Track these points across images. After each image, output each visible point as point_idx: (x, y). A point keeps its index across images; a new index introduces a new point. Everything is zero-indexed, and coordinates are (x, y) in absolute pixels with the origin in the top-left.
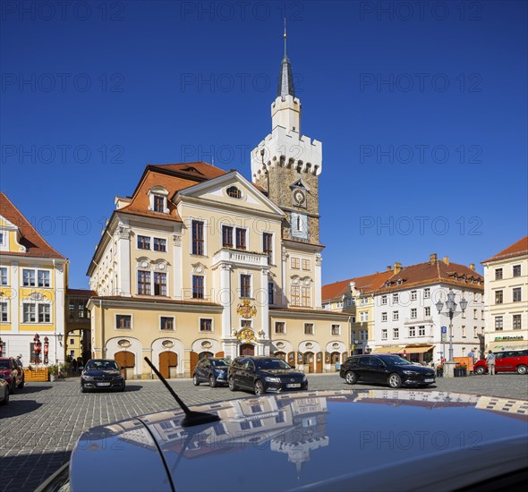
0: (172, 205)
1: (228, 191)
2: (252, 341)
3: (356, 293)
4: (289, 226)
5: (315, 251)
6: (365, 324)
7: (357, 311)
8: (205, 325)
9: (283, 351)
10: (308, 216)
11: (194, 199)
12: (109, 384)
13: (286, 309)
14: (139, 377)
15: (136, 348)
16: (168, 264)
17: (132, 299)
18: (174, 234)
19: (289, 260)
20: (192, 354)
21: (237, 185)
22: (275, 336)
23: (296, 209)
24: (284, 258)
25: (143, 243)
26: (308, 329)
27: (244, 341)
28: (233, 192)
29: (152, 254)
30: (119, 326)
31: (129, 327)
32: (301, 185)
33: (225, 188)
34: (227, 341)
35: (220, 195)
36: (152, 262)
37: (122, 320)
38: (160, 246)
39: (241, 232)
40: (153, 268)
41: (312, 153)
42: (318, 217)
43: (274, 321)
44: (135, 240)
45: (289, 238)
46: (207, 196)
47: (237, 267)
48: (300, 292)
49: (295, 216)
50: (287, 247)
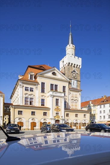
0: (35, 78)
1: (52, 73)
2: (59, 119)
3: (92, 105)
4: (71, 84)
5: (79, 92)
6: (94, 114)
7: (92, 110)
8: (45, 114)
9: (68, 122)
10: (77, 81)
11: (42, 76)
12: (14, 131)
13: (70, 109)
15: (24, 120)
16: (34, 95)
17: (23, 106)
18: (36, 86)
19: (71, 94)
20: (41, 123)
21: (55, 71)
22: (66, 118)
23: (73, 79)
24: (69, 94)
25: (26, 89)
27: (56, 119)
28: (54, 74)
29: (29, 92)
30: (19, 114)
31: (22, 114)
32: (75, 71)
34: (51, 119)
35: (50, 74)
36: (29, 95)
37: (20, 112)
38: (32, 90)
39: (56, 86)
40: (30, 97)
41: (78, 61)
42: (80, 81)
43: (66, 113)
44: (24, 88)
45: (71, 88)
46: (46, 75)
47: (55, 96)
48: (74, 104)
49: (73, 81)
50: (70, 90)
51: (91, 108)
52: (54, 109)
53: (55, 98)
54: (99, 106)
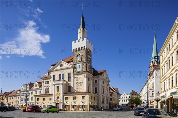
2: (58, 102)
4: (76, 68)
5: (84, 73)
8: (50, 99)
10: (82, 63)
17: (44, 95)
18: (50, 80)
19: (76, 78)
21: (62, 63)
22: (65, 101)
23: (78, 63)
24: (74, 78)
25: (46, 83)
26: (74, 98)
27: (56, 102)
28: (61, 65)
29: (47, 85)
32: (79, 55)
33: (59, 65)
34: (53, 102)
35: (59, 67)
38: (48, 83)
39: (63, 75)
40: (47, 88)
42: (85, 62)
44: (44, 83)
45: (76, 72)
46: (56, 69)
48: (79, 87)
49: (78, 65)
50: (75, 75)
53: (56, 86)
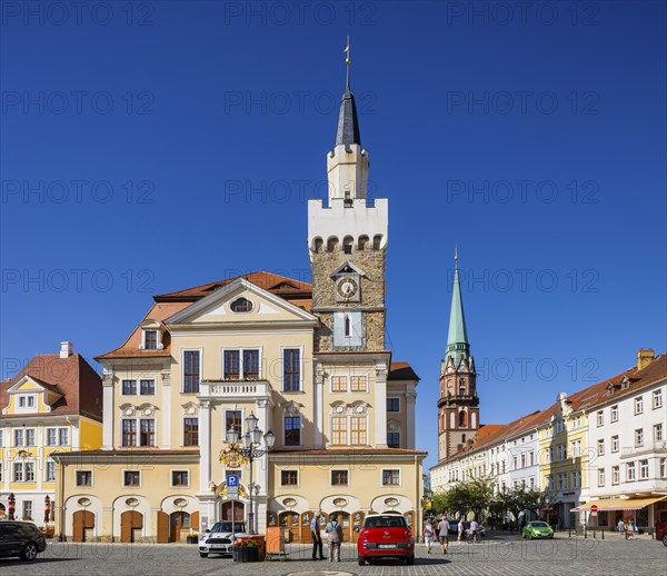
1: (233, 307)
2: (240, 498)
4: (329, 332)
5: (375, 362)
6: (578, 459)
8: (179, 479)
10: (363, 311)
14: (99, 539)
15: (94, 507)
16: (156, 408)
18: (163, 372)
19: (328, 383)
20: (161, 514)
21: (245, 295)
23: (341, 307)
24: (319, 379)
25: (128, 389)
28: (241, 305)
29: (138, 399)
30: (79, 483)
32: (350, 270)
33: (228, 303)
35: (222, 313)
36: (137, 408)
38: (148, 389)
39: (252, 355)
40: (139, 416)
42: (382, 311)
43: (278, 470)
44: (119, 386)
45: (330, 350)
46: (205, 318)
47: (220, 403)
48: (347, 424)
49: (339, 317)
50: (324, 363)
51: (564, 427)
52: (216, 455)
54: (595, 413)
